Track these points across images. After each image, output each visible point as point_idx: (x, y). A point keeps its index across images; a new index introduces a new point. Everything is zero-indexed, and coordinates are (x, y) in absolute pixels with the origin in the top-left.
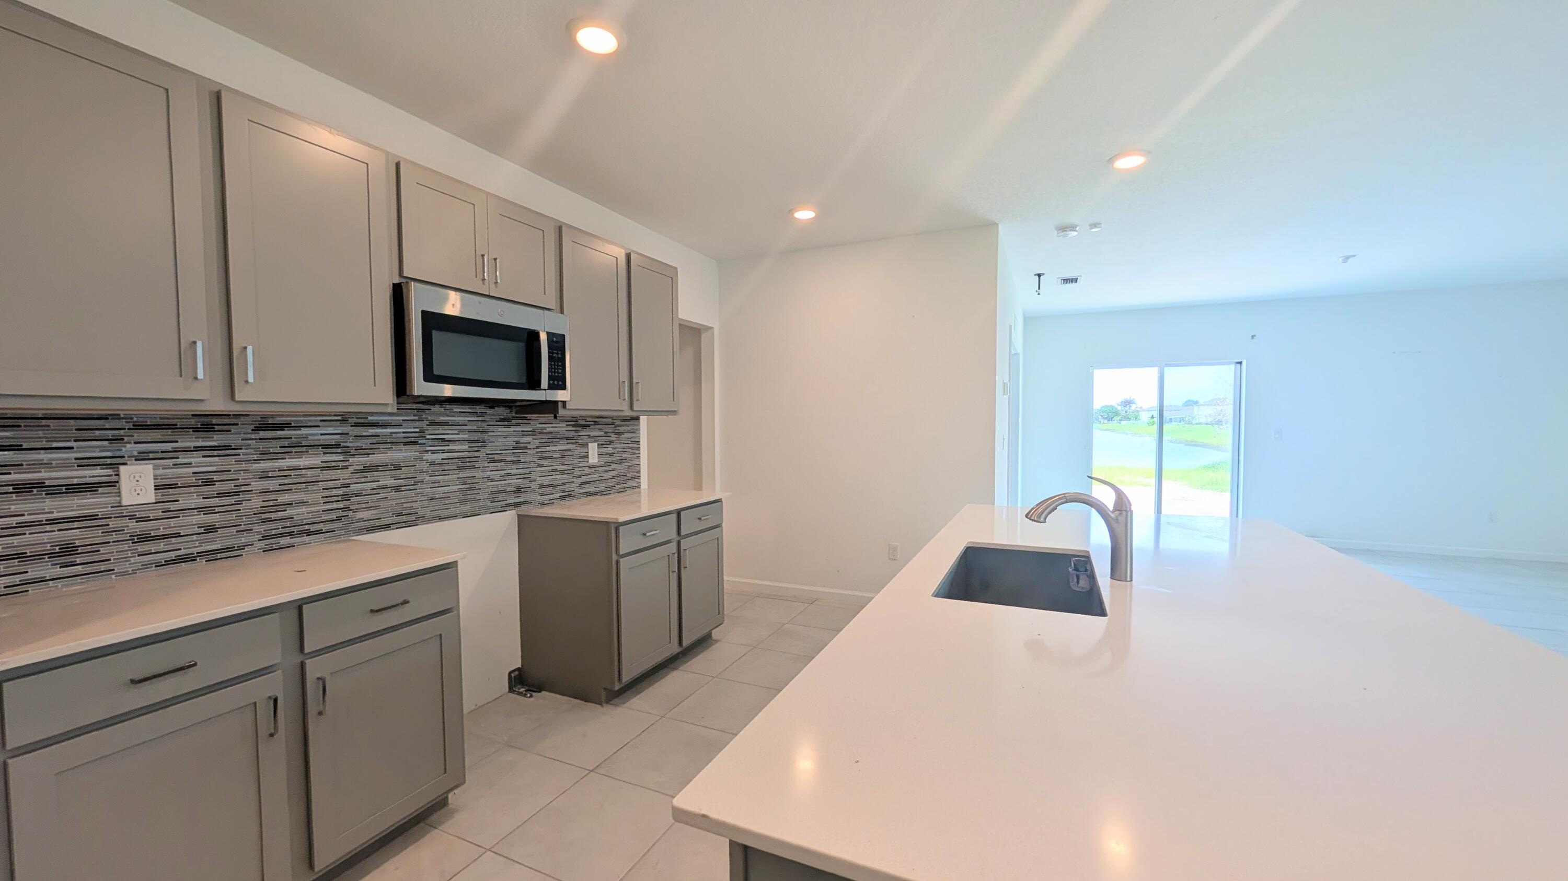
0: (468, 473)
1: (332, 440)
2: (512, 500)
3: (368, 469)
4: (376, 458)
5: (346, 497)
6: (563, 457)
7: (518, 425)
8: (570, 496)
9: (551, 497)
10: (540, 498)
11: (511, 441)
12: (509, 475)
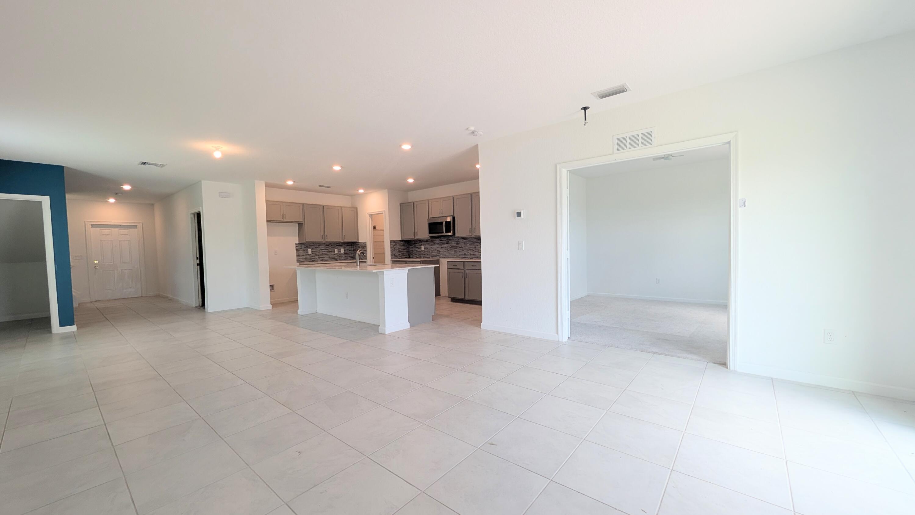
0: (455, 250)
1: (438, 243)
2: (464, 256)
3: (442, 248)
4: (442, 246)
5: (439, 252)
6: (476, 247)
7: (465, 240)
8: (477, 257)
9: (473, 257)
10: (470, 257)
11: (463, 244)
12: (463, 251)
